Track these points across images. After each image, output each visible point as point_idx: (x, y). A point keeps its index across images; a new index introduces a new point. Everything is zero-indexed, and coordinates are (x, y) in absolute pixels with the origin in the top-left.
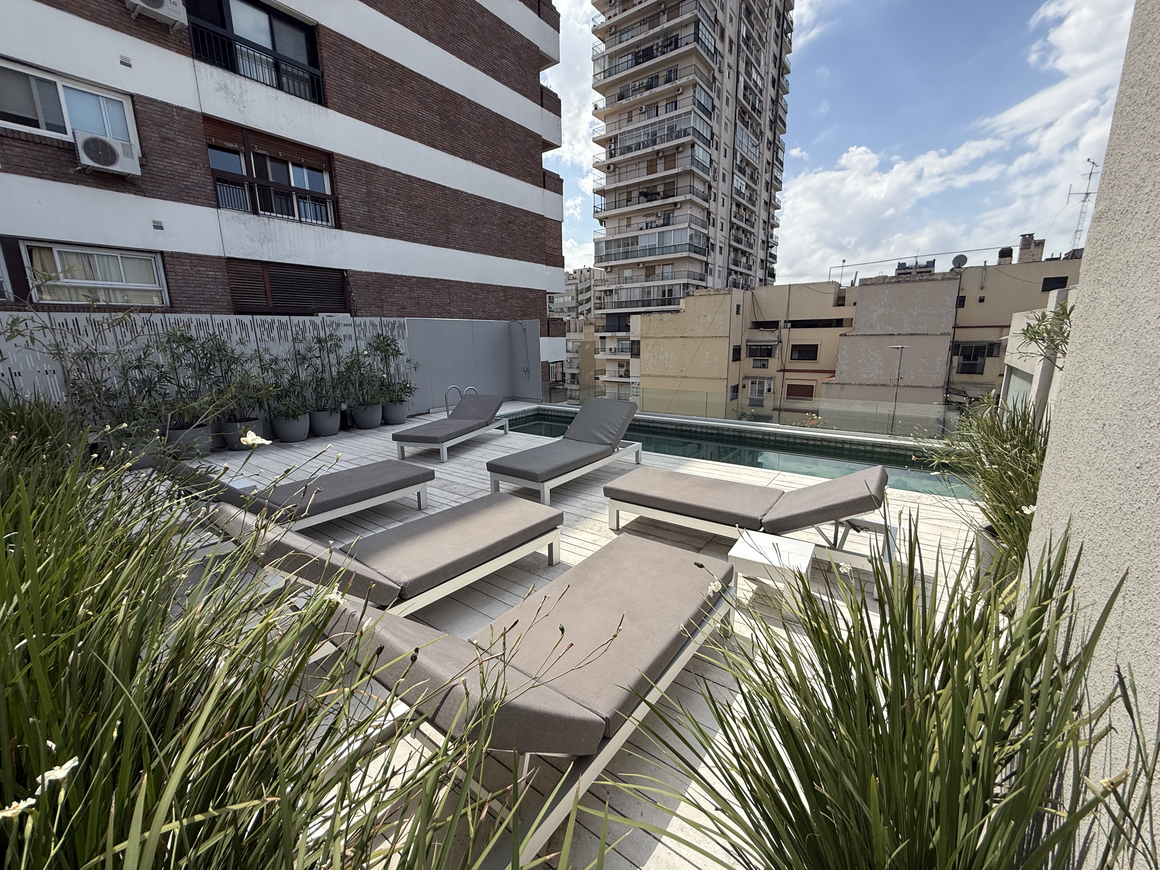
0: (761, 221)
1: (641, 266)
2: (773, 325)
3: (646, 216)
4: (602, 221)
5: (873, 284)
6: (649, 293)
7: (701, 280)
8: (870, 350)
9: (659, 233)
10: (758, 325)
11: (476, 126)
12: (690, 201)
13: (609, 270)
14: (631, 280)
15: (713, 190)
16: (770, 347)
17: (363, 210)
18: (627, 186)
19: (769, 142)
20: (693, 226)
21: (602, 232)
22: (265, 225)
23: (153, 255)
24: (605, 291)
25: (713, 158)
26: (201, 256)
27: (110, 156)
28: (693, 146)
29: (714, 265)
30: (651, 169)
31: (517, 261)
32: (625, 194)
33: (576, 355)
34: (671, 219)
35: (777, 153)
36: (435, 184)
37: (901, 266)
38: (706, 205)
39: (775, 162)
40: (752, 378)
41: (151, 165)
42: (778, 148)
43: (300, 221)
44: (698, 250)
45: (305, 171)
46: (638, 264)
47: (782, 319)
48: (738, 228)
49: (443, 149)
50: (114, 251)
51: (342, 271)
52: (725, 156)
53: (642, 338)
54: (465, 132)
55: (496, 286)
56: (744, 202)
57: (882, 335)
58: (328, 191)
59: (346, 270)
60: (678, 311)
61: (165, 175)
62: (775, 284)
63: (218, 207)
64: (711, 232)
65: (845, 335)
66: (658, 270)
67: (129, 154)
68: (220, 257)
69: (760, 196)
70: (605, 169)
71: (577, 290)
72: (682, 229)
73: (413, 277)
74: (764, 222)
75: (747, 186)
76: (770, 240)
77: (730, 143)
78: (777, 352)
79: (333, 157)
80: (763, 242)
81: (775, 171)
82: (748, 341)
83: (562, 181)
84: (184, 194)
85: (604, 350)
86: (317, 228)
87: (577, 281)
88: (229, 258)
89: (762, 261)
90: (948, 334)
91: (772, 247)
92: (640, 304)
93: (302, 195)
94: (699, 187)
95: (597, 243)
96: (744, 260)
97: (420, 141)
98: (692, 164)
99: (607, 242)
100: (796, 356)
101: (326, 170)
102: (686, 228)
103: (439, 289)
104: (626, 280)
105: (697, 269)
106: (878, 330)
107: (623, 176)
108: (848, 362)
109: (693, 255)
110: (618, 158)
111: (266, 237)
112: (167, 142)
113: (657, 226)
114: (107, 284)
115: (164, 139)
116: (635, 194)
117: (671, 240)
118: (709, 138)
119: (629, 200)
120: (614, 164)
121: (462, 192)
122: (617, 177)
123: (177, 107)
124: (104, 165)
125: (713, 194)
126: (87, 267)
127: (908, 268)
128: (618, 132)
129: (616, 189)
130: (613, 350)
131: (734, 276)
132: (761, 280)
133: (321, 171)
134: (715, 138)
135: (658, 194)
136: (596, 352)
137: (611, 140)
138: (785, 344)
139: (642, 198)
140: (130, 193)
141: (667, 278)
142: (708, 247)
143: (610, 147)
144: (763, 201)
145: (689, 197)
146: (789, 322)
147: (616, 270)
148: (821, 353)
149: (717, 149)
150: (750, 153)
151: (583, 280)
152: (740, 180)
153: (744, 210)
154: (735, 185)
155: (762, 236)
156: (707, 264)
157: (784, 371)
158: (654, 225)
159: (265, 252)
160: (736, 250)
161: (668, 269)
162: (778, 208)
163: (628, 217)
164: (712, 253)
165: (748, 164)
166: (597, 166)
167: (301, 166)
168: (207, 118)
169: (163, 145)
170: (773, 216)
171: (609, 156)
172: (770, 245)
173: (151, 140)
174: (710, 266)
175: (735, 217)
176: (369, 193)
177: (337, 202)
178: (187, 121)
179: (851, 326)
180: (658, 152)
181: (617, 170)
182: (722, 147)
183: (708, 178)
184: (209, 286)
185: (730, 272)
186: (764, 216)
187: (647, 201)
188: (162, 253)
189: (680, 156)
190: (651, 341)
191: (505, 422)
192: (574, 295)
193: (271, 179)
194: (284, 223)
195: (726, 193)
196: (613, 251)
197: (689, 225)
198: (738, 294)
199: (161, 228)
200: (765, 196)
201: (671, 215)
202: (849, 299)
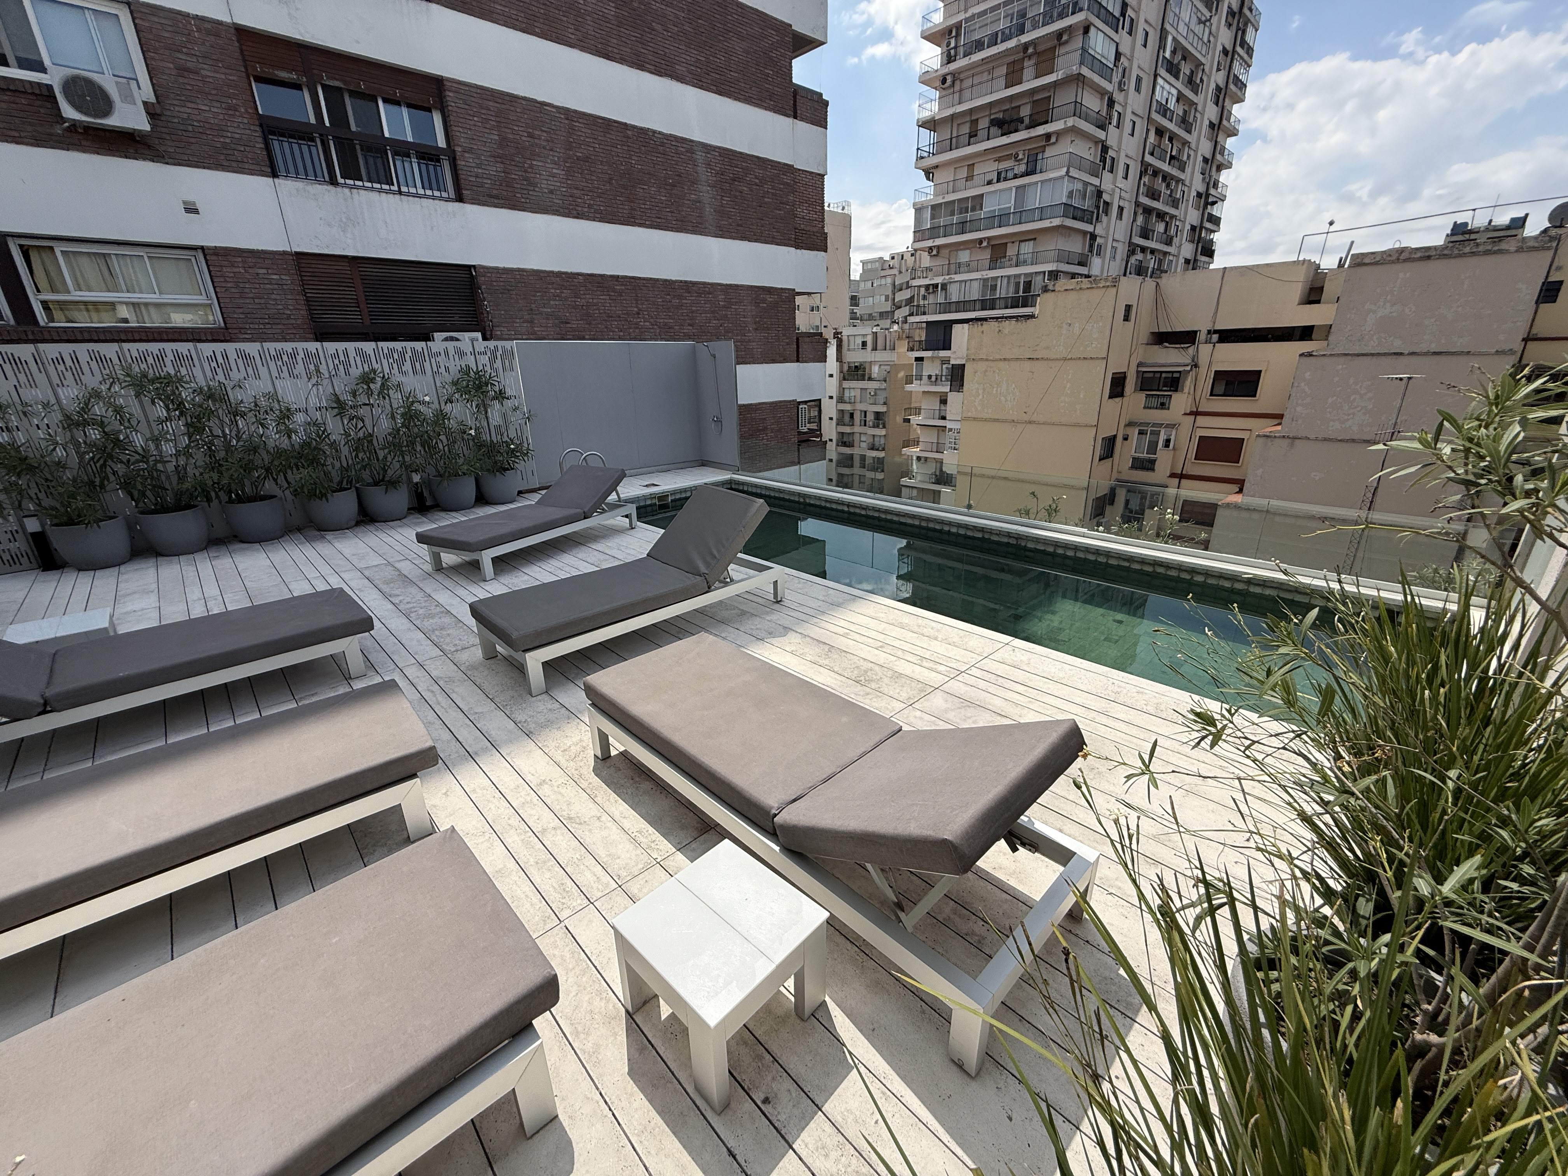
0: (1200, 158)
1: (985, 244)
2: (1188, 338)
3: (999, 160)
4: (929, 173)
5: (1376, 263)
6: (994, 288)
7: (1081, 264)
8: (1352, 380)
9: (1017, 188)
10: (1161, 338)
11: (676, 16)
12: (1073, 130)
13: (934, 252)
14: (969, 267)
15: (1117, 107)
16: (1175, 375)
17: (494, 169)
18: (971, 111)
19: (1231, 13)
20: (1074, 173)
21: (927, 191)
22: (345, 200)
23: (193, 253)
24: (927, 287)
25: (1121, 50)
26: (258, 251)
27: (103, 105)
28: (1086, 30)
29: (1106, 238)
30: (1013, 77)
31: (746, 243)
32: (968, 125)
33: (884, 385)
34: (1039, 163)
35: (1244, 32)
36: (609, 120)
37: (1459, 229)
38: (1101, 134)
39: (1239, 49)
40: (1141, 424)
41: (168, 113)
42: (1247, 22)
43: (400, 192)
44: (1079, 214)
45: (405, 111)
46: (980, 241)
47: (1202, 326)
48: (1156, 172)
49: (622, 61)
50: (139, 248)
51: (469, 267)
52: (1145, 46)
53: (968, 360)
54: (658, 27)
55: (712, 284)
56: (1171, 126)
57: (1379, 354)
58: (442, 143)
59: (474, 266)
60: (1032, 316)
61: (190, 128)
62: (1212, 267)
63: (274, 175)
64: (1107, 182)
65: (1310, 355)
66: (1011, 251)
67: (128, 98)
68: (284, 253)
69: (1202, 114)
70: (938, 83)
71: (894, 285)
72: (1055, 179)
73: (578, 274)
74: (1205, 160)
75: (1180, 97)
76: (1212, 191)
77: (1155, 19)
78: (1188, 384)
79: (443, 85)
80: (1199, 195)
81: (1236, 65)
82: (1139, 365)
83: (826, 104)
84: (222, 157)
85: (920, 378)
86: (424, 201)
87: (895, 272)
88: (299, 254)
89: (1193, 228)
90: (1511, 352)
91: (1214, 203)
92: (978, 306)
93: (402, 149)
94: (1092, 103)
95: (919, 210)
96: (1161, 227)
97: (583, 49)
98: (1082, 63)
99: (934, 207)
100: (1220, 389)
101: (436, 108)
102: (1062, 177)
103: (620, 294)
104: (959, 268)
105: (1076, 246)
106: (1372, 347)
107: (967, 94)
108: (1308, 400)
109: (1070, 223)
110: (961, 63)
111: (348, 219)
112: (186, 74)
113: (1016, 177)
114: (135, 297)
115: (183, 70)
116: (984, 123)
117: (1035, 200)
118: (1117, 14)
119: (973, 135)
120: (953, 74)
121: (654, 132)
122: (956, 96)
123: (196, 17)
124: (96, 116)
125: (1116, 114)
126: (106, 274)
127: (1471, 232)
128: (962, 16)
129: (953, 117)
130: (933, 379)
131: (1139, 256)
132: (1187, 261)
133: (429, 110)
134: (1130, 12)
135: (1021, 120)
136: (909, 380)
137: (950, 32)
138: (1203, 370)
139: (994, 130)
140: (144, 159)
141: (1025, 263)
142: (1098, 207)
143: (948, 44)
144: (1206, 123)
145: (1070, 122)
146: (1216, 332)
147: (945, 252)
148: (1265, 385)
149: (1130, 33)
150: (1191, 35)
151: (904, 270)
152: (1167, 86)
153: (1171, 140)
154: (1158, 96)
155: (1198, 185)
156: (1093, 237)
157: (1196, 413)
158: (1010, 175)
159: (349, 241)
160: (1148, 211)
161: (1027, 248)
162: (1233, 133)
163: (970, 163)
164: (1104, 219)
165: (1186, 56)
166: (926, 79)
167: (398, 103)
168: (243, 34)
169: (181, 80)
170: (1223, 148)
171: (946, 62)
172: (1211, 200)
173: (163, 73)
174: (1099, 240)
175: (1152, 154)
176: (503, 142)
177: (454, 159)
178: (212, 38)
179: (1326, 338)
180: (1026, 46)
181: (958, 83)
182: (1141, 26)
183: (1109, 87)
184: (273, 296)
185: (1132, 249)
186: (1205, 148)
187: (1002, 135)
188: (202, 248)
189: (1063, 50)
190: (982, 366)
191: (632, 509)
192: (890, 293)
193: (353, 128)
194: (374, 196)
195: (1140, 112)
196: (942, 221)
197: (1068, 172)
198: (1131, 288)
199: (196, 211)
200: (1211, 112)
201: (1040, 156)
202: (1330, 289)
